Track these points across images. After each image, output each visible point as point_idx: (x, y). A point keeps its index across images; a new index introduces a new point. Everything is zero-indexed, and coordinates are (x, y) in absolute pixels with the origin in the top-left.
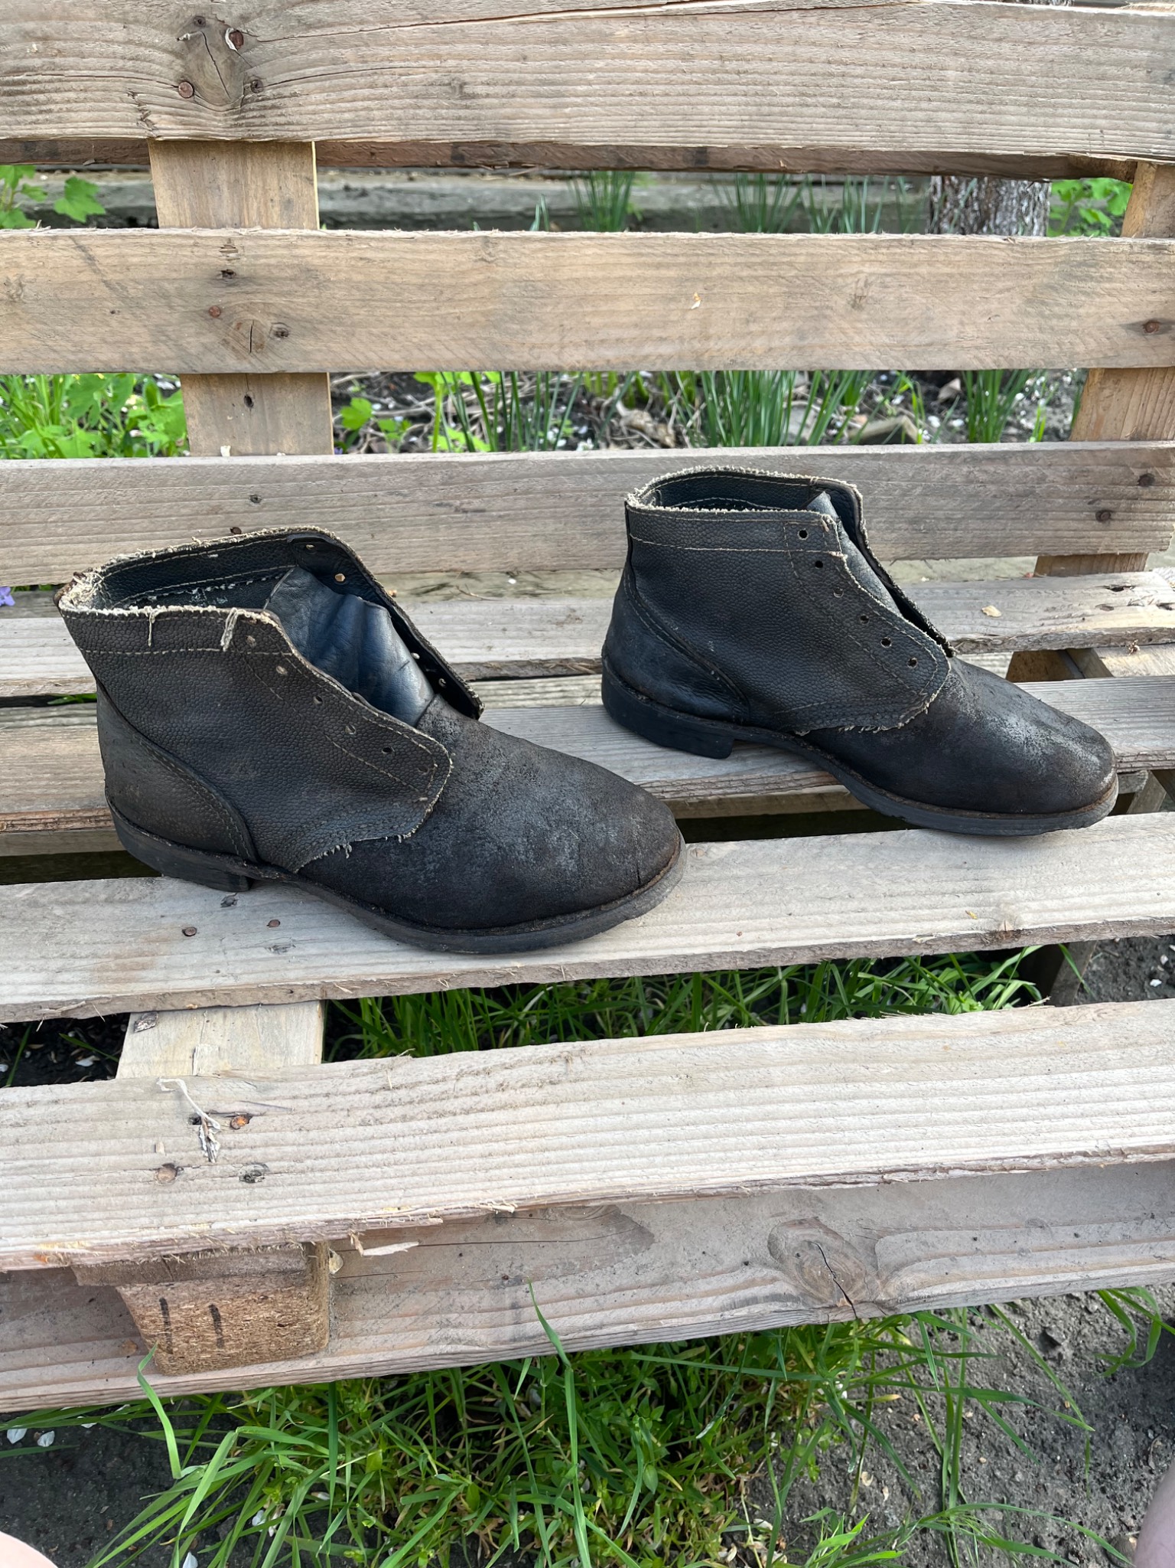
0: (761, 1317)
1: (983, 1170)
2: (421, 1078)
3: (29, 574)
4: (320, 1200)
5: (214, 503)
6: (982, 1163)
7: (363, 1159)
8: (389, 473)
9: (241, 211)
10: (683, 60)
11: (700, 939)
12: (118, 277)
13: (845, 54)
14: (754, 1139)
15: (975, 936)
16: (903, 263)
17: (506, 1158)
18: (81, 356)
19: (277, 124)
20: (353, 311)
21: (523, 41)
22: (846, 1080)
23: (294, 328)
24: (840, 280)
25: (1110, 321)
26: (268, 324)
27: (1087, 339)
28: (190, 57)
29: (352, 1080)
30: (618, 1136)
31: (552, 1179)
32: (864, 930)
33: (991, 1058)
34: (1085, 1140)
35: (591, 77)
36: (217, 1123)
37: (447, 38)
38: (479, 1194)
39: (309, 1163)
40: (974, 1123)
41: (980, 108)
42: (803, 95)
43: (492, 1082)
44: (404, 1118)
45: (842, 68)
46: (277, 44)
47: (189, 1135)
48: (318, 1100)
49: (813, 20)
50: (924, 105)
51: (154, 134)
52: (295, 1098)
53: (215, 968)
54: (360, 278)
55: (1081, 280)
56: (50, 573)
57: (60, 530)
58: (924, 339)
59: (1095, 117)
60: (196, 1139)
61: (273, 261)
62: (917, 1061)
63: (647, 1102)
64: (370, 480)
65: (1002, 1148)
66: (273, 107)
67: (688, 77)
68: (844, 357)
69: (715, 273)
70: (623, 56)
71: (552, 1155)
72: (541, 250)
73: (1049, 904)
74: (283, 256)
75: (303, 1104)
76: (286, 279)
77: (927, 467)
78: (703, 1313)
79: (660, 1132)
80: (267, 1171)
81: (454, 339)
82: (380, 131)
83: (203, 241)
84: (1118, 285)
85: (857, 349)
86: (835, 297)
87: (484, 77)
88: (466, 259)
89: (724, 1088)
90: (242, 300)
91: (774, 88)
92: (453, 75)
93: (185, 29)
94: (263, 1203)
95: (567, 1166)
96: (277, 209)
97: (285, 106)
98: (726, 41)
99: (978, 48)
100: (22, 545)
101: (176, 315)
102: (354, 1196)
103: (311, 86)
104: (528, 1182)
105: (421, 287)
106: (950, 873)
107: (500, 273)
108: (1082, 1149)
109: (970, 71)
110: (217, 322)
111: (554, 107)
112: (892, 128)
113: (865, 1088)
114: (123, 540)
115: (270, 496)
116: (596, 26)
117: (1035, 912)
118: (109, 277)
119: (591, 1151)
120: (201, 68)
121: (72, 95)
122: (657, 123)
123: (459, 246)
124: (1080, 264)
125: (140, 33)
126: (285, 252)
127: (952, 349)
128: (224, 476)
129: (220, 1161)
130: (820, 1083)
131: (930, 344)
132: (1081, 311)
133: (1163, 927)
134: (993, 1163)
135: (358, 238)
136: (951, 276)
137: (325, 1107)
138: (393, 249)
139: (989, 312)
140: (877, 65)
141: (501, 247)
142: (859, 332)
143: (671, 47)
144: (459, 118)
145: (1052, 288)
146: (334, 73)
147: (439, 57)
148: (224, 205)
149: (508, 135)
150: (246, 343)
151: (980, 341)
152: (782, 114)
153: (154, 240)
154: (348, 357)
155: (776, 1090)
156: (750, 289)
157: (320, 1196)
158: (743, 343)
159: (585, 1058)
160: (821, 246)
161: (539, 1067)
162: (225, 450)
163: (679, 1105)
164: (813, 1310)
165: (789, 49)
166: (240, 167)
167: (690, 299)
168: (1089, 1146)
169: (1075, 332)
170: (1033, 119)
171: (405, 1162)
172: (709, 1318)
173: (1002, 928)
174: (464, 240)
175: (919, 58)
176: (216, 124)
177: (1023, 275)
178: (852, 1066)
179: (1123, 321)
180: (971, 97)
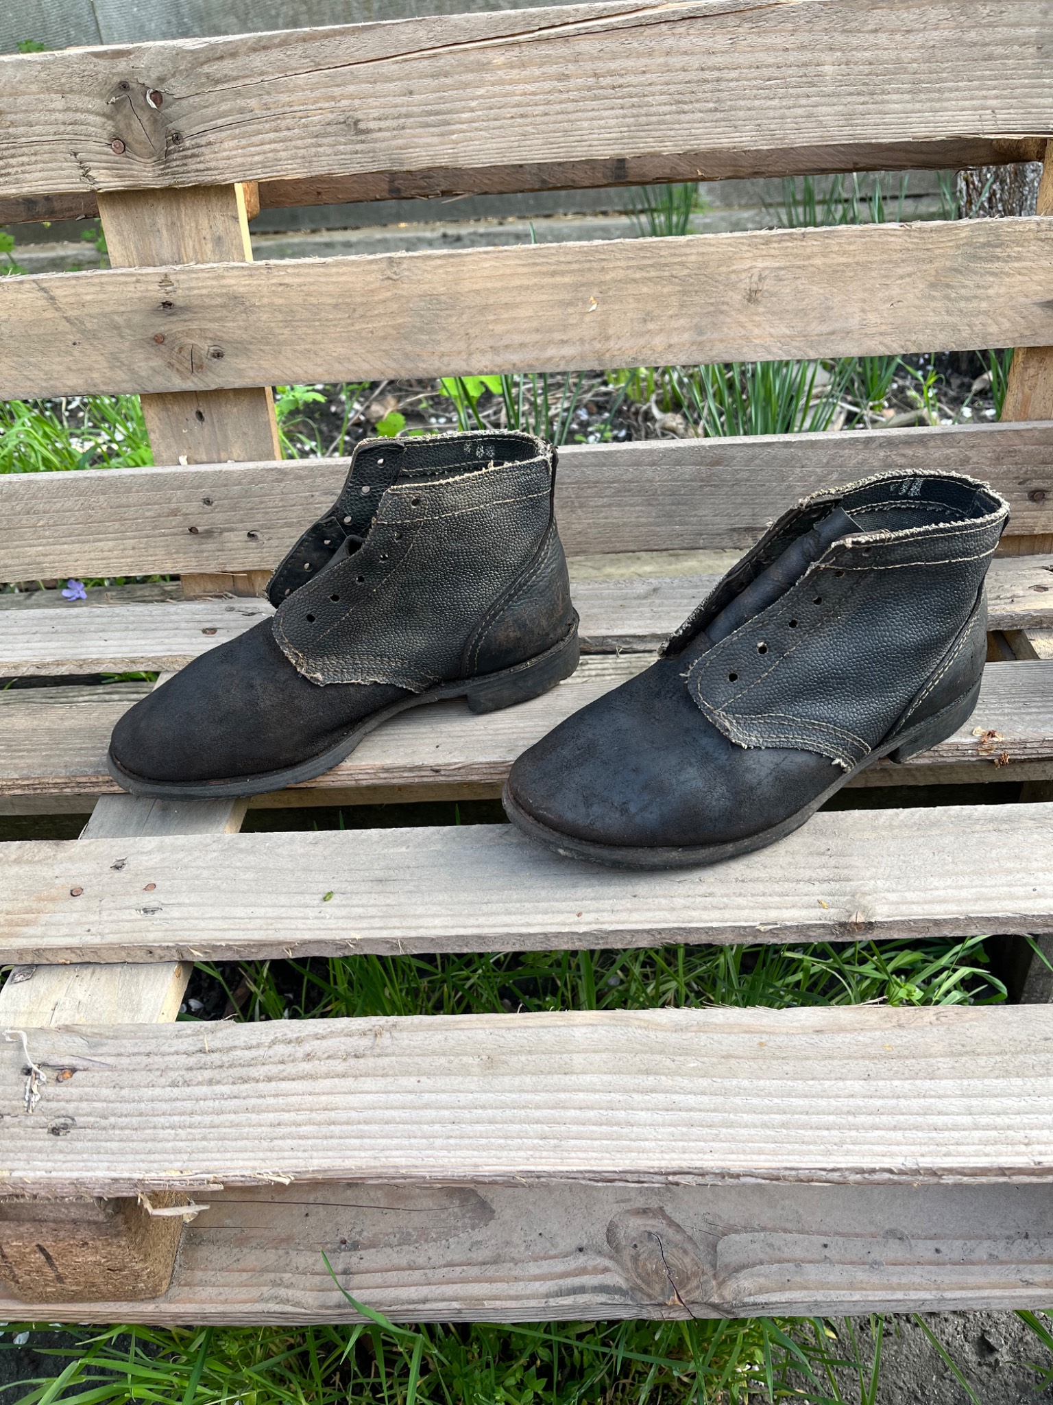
0: (586, 1308)
1: (778, 1179)
2: (237, 1043)
3: (26, 571)
4: (111, 1158)
5: (173, 506)
6: (775, 1173)
7: (162, 1120)
8: (322, 475)
9: (179, 249)
10: (559, 80)
11: (539, 918)
12: (75, 313)
13: (717, 60)
14: (538, 1127)
15: (823, 926)
16: (796, 256)
17: (293, 1129)
18: (52, 382)
19: (197, 171)
20: (277, 331)
21: (408, 77)
22: (648, 1072)
23: (227, 349)
24: (733, 276)
25: (1022, 300)
26: (205, 347)
27: (1000, 319)
28: (119, 117)
29: (175, 1041)
30: (405, 1114)
31: (330, 1153)
32: (706, 915)
33: (807, 1058)
34: (892, 1155)
35: (473, 104)
36: (43, 1076)
37: (339, 80)
38: (256, 1164)
39: (112, 1120)
40: (773, 1127)
41: (862, 99)
42: (680, 102)
43: (300, 1051)
44: (210, 1082)
45: (717, 74)
46: (191, 100)
47: (17, 1085)
48: (138, 1059)
49: (682, 30)
50: (803, 101)
51: (95, 187)
52: (119, 1055)
53: (87, 927)
54: (281, 301)
55: (987, 260)
56: (42, 570)
57: (47, 533)
58: (824, 328)
59: (985, 98)
60: (22, 1090)
61: (204, 291)
62: (728, 1057)
63: (442, 1082)
64: (306, 482)
65: (797, 1158)
66: (193, 156)
67: (565, 96)
68: (745, 350)
69: (608, 277)
70: (501, 82)
71: (336, 1129)
72: (441, 266)
73: (910, 896)
74: (213, 287)
75: (125, 1061)
76: (217, 306)
77: (842, 452)
78: (528, 1297)
79: (446, 1113)
80: (74, 1126)
81: (369, 352)
82: (286, 170)
83: (144, 278)
84: (1029, 264)
85: (757, 341)
86: (731, 293)
87: (375, 113)
88: (374, 279)
89: (522, 1072)
90: (180, 327)
91: (649, 99)
92: (348, 114)
93: (113, 93)
94: (60, 1157)
95: (347, 1141)
96: (210, 245)
97: (203, 154)
98: (599, 58)
99: (854, 41)
100: (17, 547)
101: (127, 344)
102: (143, 1157)
103: (224, 134)
104: (306, 1154)
105: (336, 306)
106: (810, 859)
107: (405, 289)
108: (887, 1166)
109: (847, 64)
110: (162, 347)
111: (442, 135)
112: (772, 127)
113: (666, 1081)
114: (100, 540)
115: (220, 499)
116: (474, 56)
117: (892, 903)
118: (70, 313)
119: (375, 1128)
120: (129, 126)
121: (25, 159)
122: (540, 142)
123: (367, 267)
124: (984, 245)
125: (76, 101)
126: (215, 283)
127: (856, 336)
128: (180, 482)
129: (37, 1111)
130: (620, 1073)
131: (833, 333)
132: (991, 292)
133: (1037, 925)
134: (787, 1173)
135: (276, 266)
136: (847, 265)
137: (143, 1066)
138: (308, 275)
139: (890, 298)
140: (750, 67)
141: (405, 266)
142: (758, 326)
143: (546, 69)
144: (356, 153)
145: (955, 270)
146: (244, 120)
147: (333, 98)
148: (164, 245)
149: (402, 164)
150: (188, 365)
151: (883, 328)
152: (659, 123)
153: (104, 279)
154: (277, 373)
155: (574, 1077)
156: (645, 290)
157: (113, 1154)
158: (642, 341)
159: (395, 1034)
160: (710, 245)
161: (348, 1040)
162: (183, 459)
163: (473, 1087)
164: (642, 1306)
165: (662, 60)
166: (175, 212)
167: (586, 302)
168: (895, 1163)
169: (986, 313)
170: (918, 106)
171: (200, 1125)
172: (533, 1303)
173: (853, 919)
174: (371, 262)
175: (793, 57)
176: (147, 175)
177: (924, 260)
178: (658, 1057)
179: (1037, 299)
180: (851, 89)
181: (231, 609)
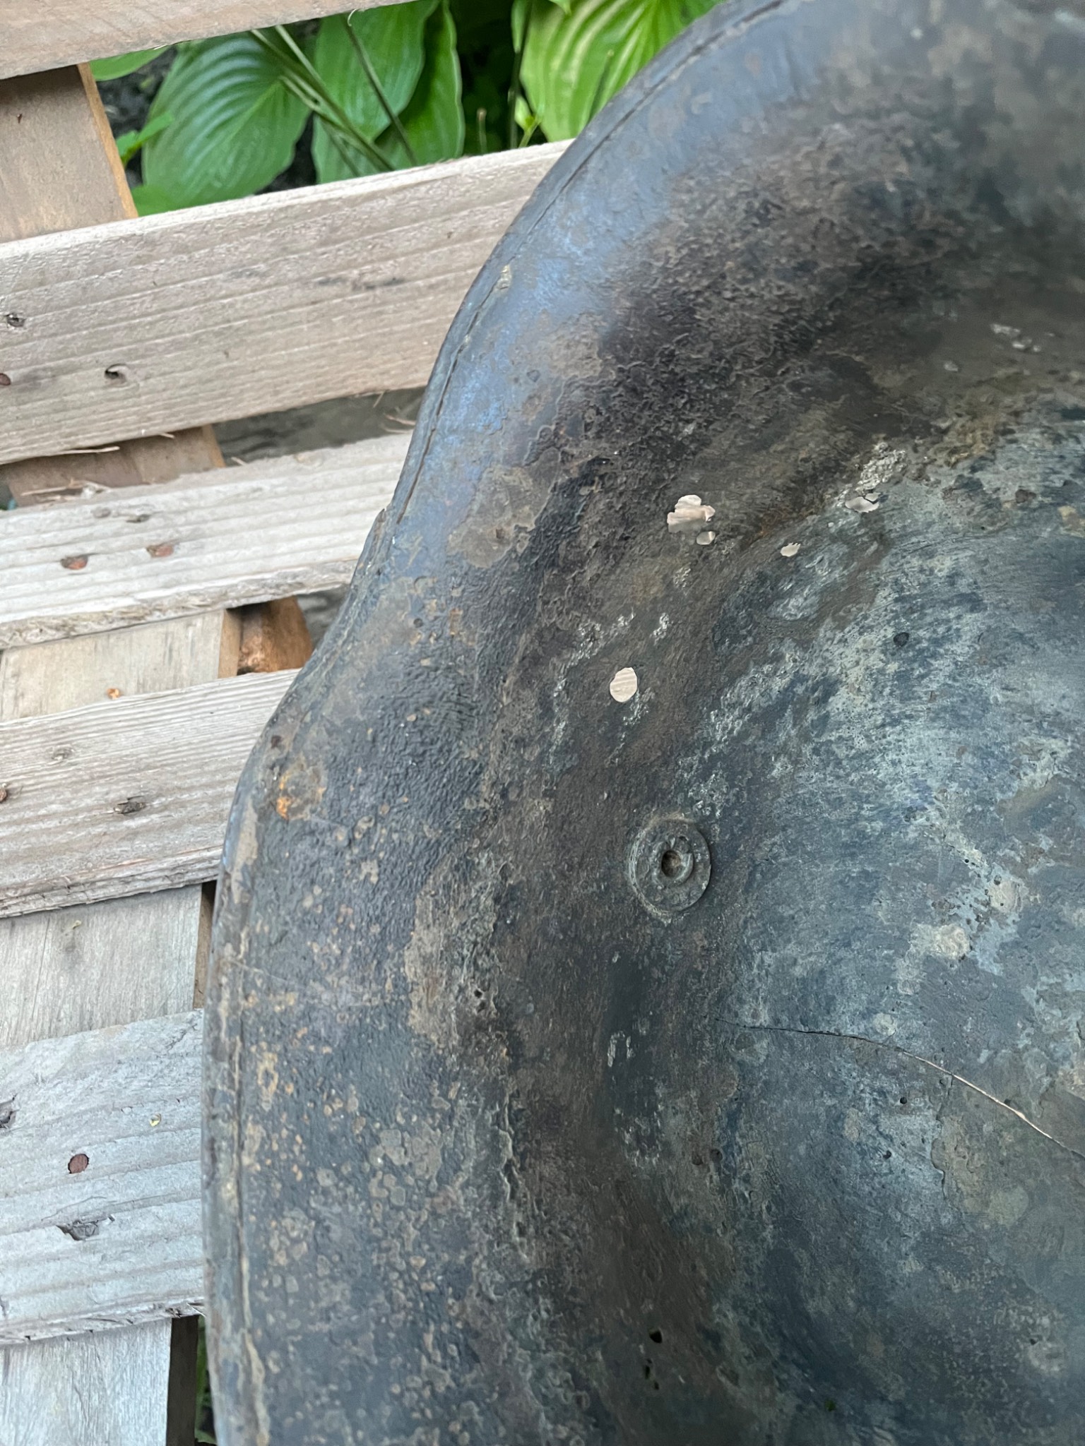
181: (105, 514)
